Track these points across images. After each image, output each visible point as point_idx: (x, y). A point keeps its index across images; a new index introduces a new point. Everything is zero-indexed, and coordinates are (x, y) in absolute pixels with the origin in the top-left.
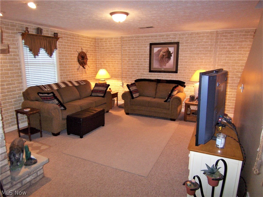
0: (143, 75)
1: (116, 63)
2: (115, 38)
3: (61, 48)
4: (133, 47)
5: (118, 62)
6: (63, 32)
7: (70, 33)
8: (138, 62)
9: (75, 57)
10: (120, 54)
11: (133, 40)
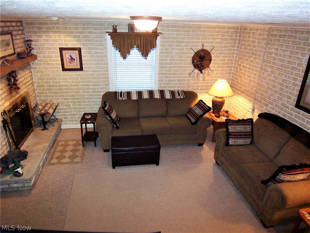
0: (285, 107)
1: (254, 72)
2: (261, 30)
3: (165, 46)
4: (283, 50)
5: (257, 71)
6: (171, 25)
7: (183, 24)
8: (283, 80)
9: (188, 57)
10: (262, 58)
11: (286, 35)
